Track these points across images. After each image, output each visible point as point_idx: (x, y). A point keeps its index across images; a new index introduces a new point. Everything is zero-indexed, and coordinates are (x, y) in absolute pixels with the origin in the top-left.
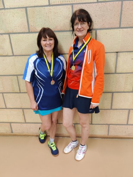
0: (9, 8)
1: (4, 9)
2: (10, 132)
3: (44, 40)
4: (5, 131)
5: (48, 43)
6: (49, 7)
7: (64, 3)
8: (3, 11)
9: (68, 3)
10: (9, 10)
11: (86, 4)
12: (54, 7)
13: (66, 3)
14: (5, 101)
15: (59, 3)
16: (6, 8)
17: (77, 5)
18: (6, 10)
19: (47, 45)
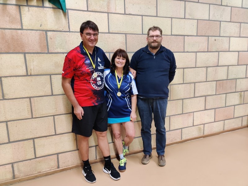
0: (74, 31)
1: (69, 31)
2: (56, 167)
3: (118, 58)
4: (49, 168)
5: (121, 61)
6: (108, 34)
7: (120, 32)
8: (68, 33)
9: (123, 32)
10: (73, 33)
11: (135, 35)
12: (112, 34)
13: (121, 32)
14: (56, 125)
15: (117, 32)
16: (71, 31)
17: (129, 35)
18: (71, 33)
19: (119, 63)
